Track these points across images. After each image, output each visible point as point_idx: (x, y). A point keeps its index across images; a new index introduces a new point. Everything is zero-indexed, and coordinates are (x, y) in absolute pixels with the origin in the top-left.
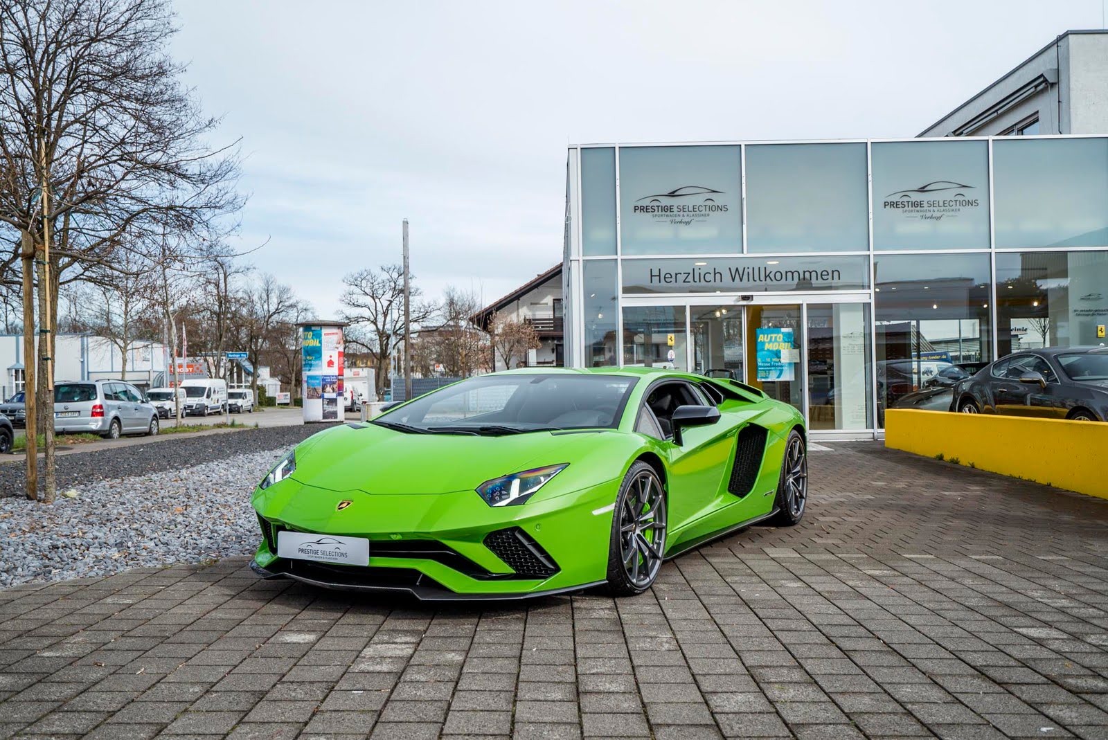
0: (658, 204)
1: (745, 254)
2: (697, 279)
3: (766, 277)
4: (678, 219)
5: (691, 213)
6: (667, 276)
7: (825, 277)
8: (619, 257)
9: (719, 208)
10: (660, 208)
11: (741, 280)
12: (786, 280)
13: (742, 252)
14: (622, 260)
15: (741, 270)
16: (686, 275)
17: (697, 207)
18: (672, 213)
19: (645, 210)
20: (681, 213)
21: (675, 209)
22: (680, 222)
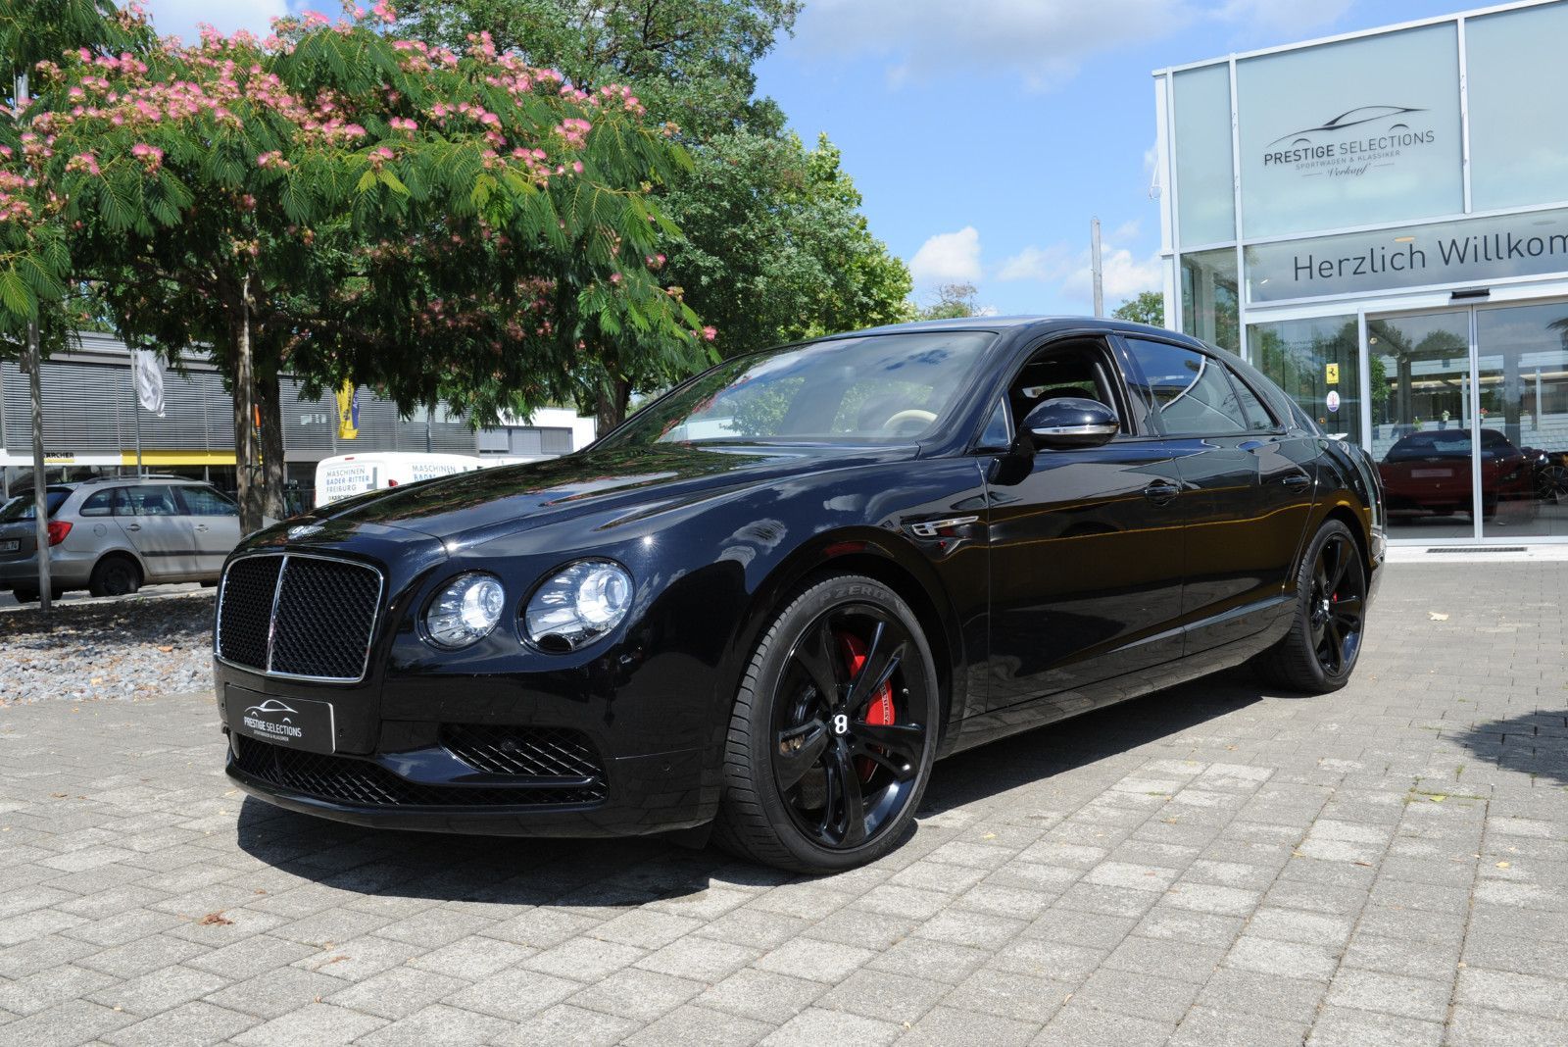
0: (1305, 145)
2: (1378, 265)
3: (1510, 251)
4: (1342, 167)
5: (1366, 154)
6: (1323, 267)
8: (1239, 243)
9: (1418, 138)
10: (1309, 153)
11: (1462, 261)
12: (1552, 252)
13: (1463, 211)
14: (1244, 247)
15: (1460, 244)
16: (1359, 261)
17: (1377, 142)
18: (1330, 159)
19: (1283, 159)
20: (1349, 155)
21: (1337, 151)
22: (1346, 172)
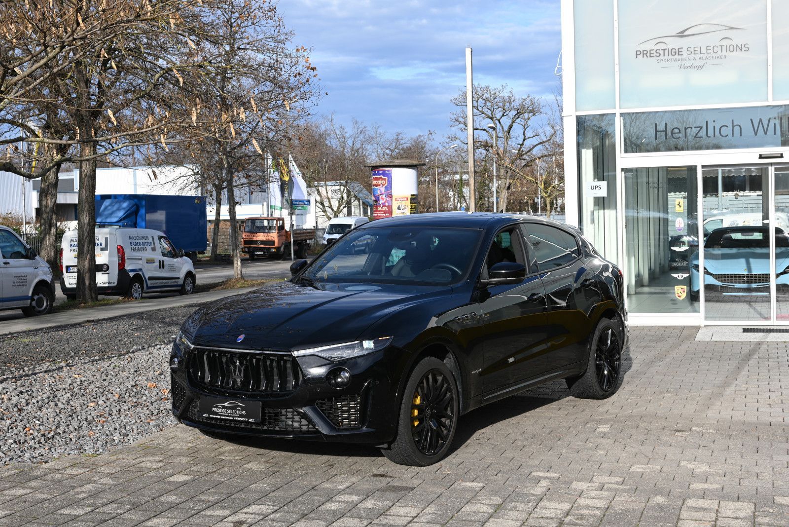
0: (663, 46)
1: (771, 102)
2: (711, 133)
4: (688, 63)
5: (704, 56)
8: (618, 111)
9: (740, 48)
10: (666, 52)
11: (766, 133)
13: (768, 100)
14: (621, 114)
15: (765, 123)
16: (699, 129)
17: (711, 48)
18: (680, 57)
19: (648, 55)
20: (692, 56)
21: (685, 53)
22: (691, 67)
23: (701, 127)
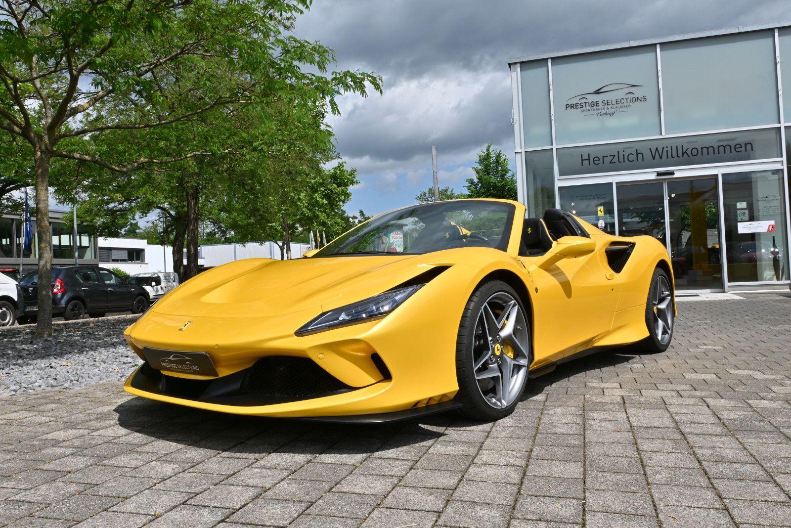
0: (585, 101)
1: (664, 135)
2: (621, 159)
3: (683, 154)
4: (603, 112)
5: (615, 106)
6: (595, 159)
7: (738, 150)
8: (554, 147)
9: (639, 99)
10: (587, 104)
11: (661, 158)
12: (702, 154)
13: (661, 135)
14: (557, 149)
15: (660, 150)
16: (612, 157)
17: (619, 100)
18: (598, 108)
19: (575, 107)
20: (606, 107)
21: (600, 104)
22: (606, 114)
23: (614, 156)
